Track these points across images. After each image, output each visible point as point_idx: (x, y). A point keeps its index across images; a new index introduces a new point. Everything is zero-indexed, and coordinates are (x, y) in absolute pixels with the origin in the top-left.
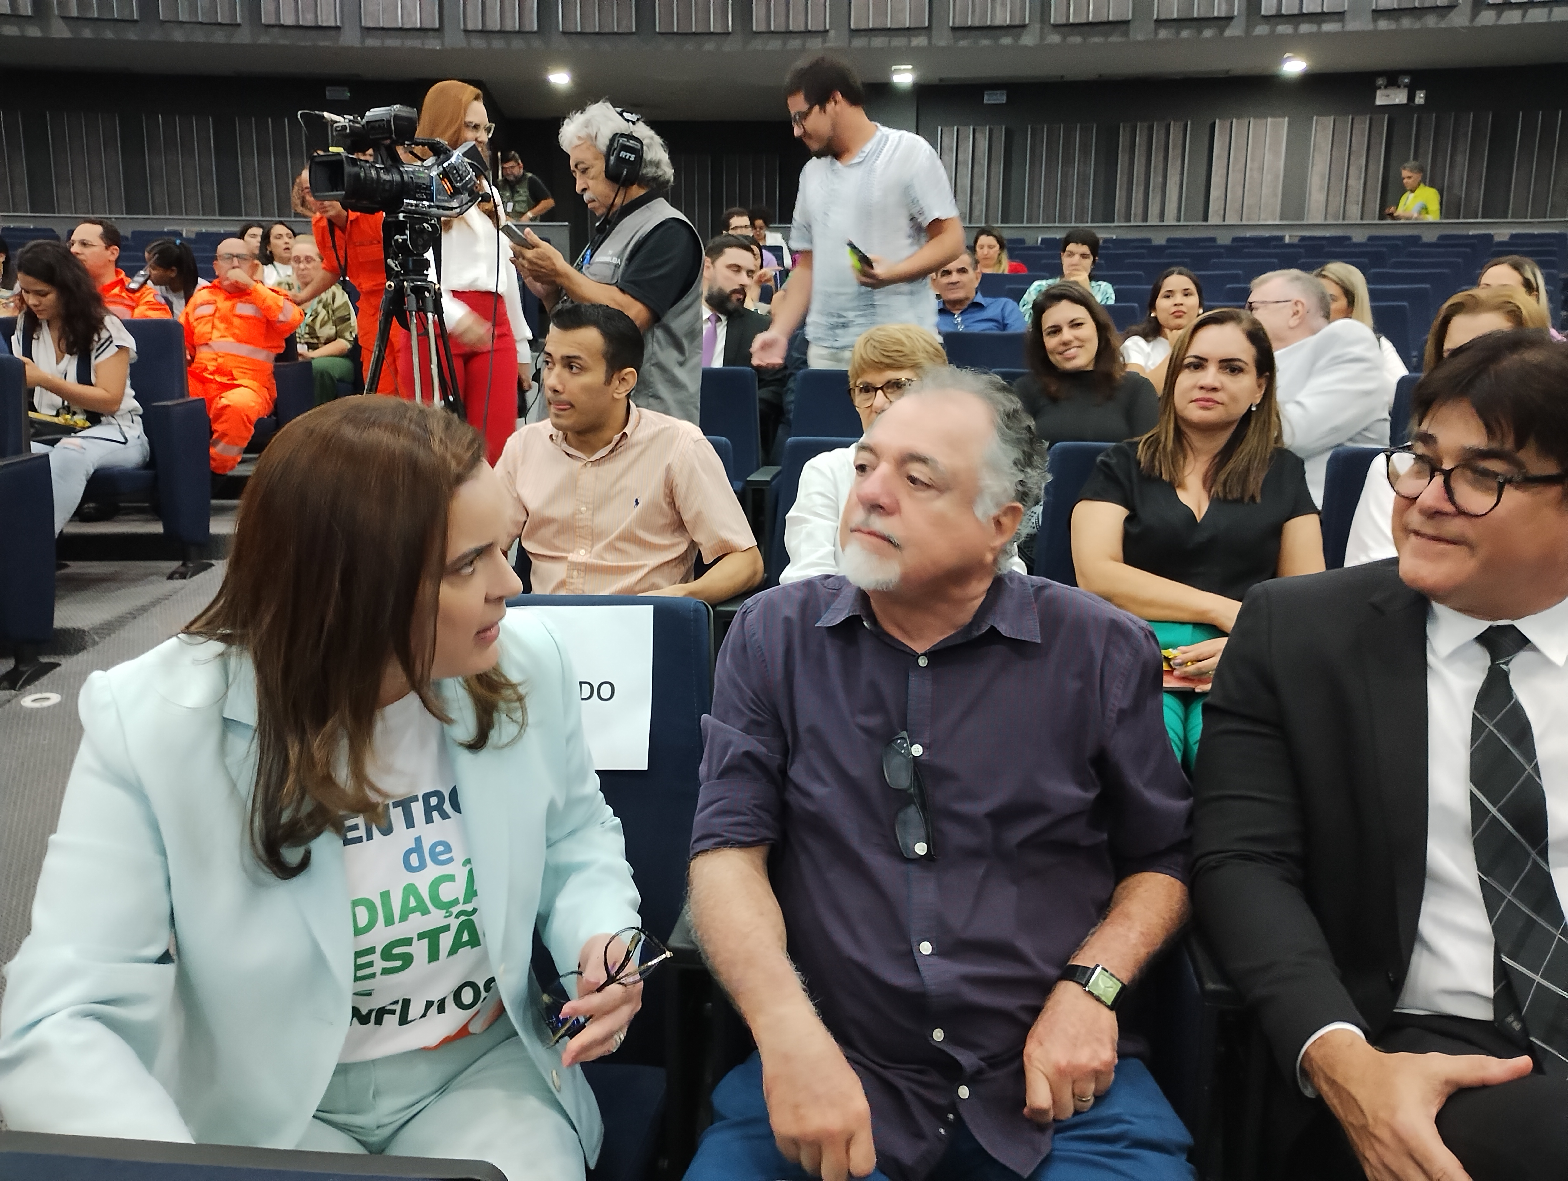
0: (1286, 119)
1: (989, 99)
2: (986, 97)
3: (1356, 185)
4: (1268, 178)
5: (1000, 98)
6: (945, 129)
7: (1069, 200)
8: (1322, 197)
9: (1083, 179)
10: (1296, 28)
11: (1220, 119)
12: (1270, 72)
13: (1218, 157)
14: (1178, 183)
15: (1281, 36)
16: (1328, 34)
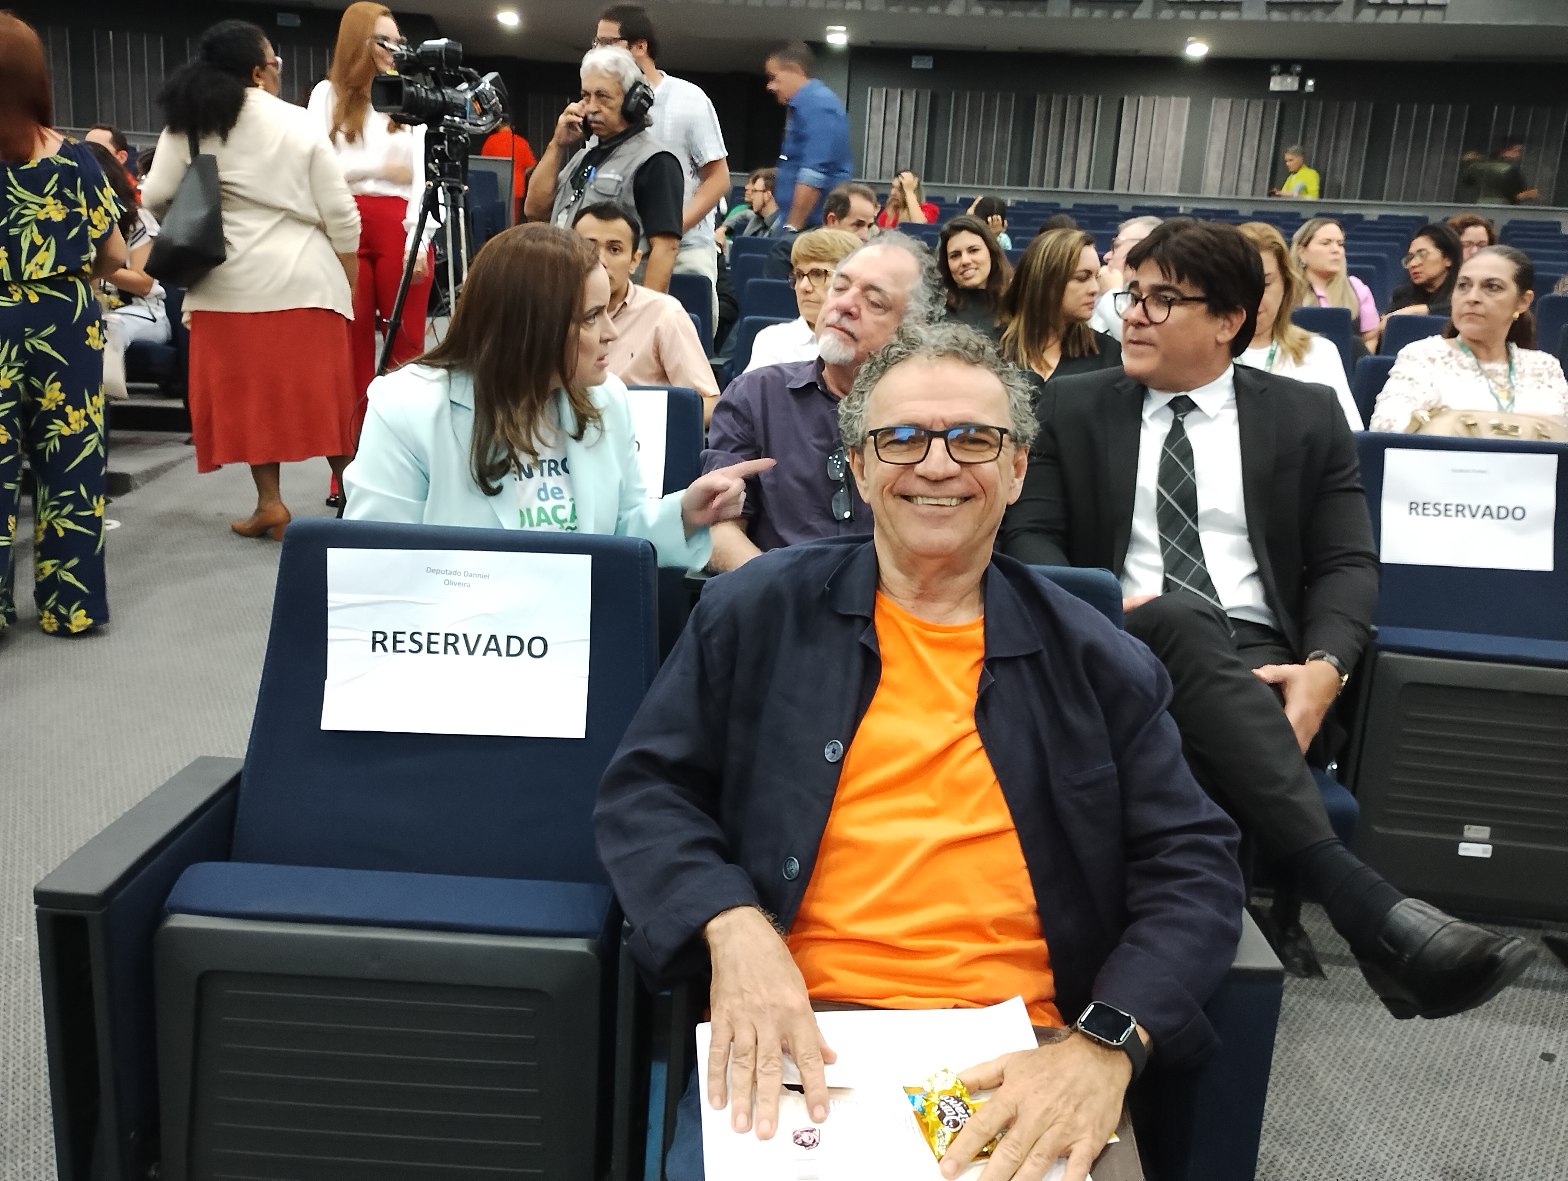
0: (1188, 100)
1: (917, 63)
2: (914, 62)
3: (1249, 164)
4: (1169, 154)
5: (926, 63)
6: (876, 90)
7: (986, 163)
8: (1218, 174)
9: (1001, 145)
10: (1198, 14)
11: (1129, 96)
12: (1175, 54)
13: (1126, 132)
14: (1088, 154)
15: (1185, 21)
16: (1227, 22)
